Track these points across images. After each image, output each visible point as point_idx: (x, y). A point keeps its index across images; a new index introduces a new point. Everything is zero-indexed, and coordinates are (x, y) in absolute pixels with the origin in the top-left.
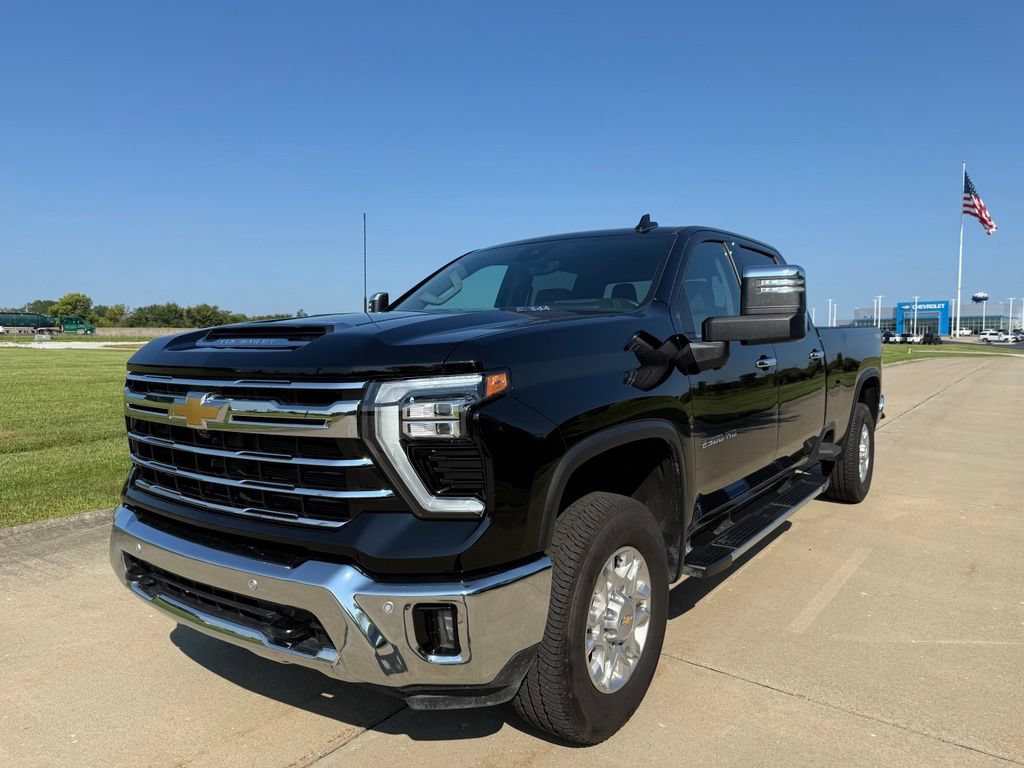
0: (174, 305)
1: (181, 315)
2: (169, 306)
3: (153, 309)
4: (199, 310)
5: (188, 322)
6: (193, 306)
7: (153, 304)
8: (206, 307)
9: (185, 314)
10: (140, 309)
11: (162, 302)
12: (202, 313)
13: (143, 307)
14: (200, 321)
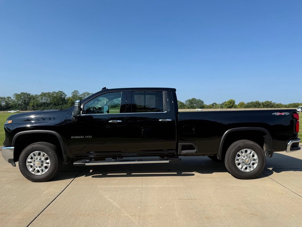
0: (258, 101)
1: (260, 105)
2: (256, 102)
3: (252, 103)
4: (265, 103)
5: (262, 106)
6: (264, 101)
7: (252, 101)
8: (268, 102)
9: (261, 103)
10: (248, 103)
11: (254, 101)
12: (267, 104)
13: (249, 102)
14: (266, 106)
